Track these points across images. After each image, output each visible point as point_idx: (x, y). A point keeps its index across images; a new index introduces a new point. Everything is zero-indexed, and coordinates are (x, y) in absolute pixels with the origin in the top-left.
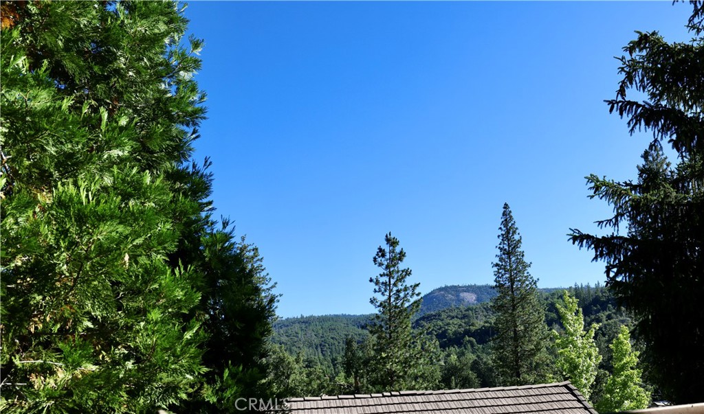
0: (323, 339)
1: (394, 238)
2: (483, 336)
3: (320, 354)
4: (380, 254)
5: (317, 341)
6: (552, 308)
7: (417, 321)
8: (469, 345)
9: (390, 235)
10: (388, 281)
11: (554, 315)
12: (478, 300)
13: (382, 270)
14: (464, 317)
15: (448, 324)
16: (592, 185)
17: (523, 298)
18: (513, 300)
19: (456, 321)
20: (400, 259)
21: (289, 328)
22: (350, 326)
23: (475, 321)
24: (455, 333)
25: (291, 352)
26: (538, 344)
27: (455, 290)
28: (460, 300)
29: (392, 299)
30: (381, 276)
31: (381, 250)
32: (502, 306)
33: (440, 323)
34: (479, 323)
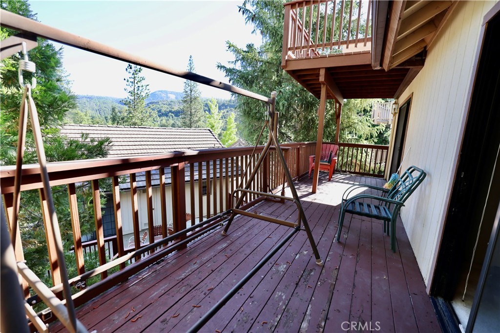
0: (100, 107)
2: (177, 114)
3: (99, 115)
5: (96, 108)
6: (207, 105)
7: (148, 104)
8: (171, 117)
10: (133, 81)
11: (207, 108)
12: (176, 98)
13: (130, 75)
14: (169, 105)
15: (162, 107)
16: (228, 45)
17: (195, 99)
18: (191, 99)
19: (166, 106)
22: (114, 103)
23: (174, 107)
24: (165, 111)
25: (82, 111)
26: (200, 118)
27: (166, 92)
28: (168, 97)
29: (136, 90)
30: (130, 78)
32: (186, 101)
33: (158, 106)
34: (176, 108)
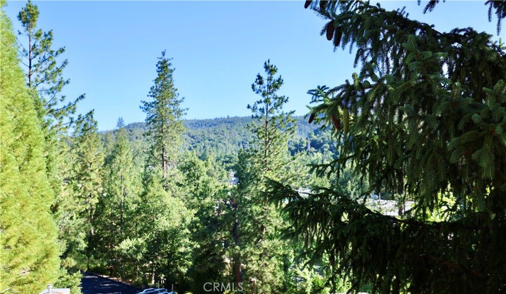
0: (245, 137)
1: (272, 66)
4: (258, 81)
9: (269, 62)
10: (265, 107)
13: (259, 97)
20: (276, 87)
21: (217, 126)
30: (258, 102)
31: (259, 77)
